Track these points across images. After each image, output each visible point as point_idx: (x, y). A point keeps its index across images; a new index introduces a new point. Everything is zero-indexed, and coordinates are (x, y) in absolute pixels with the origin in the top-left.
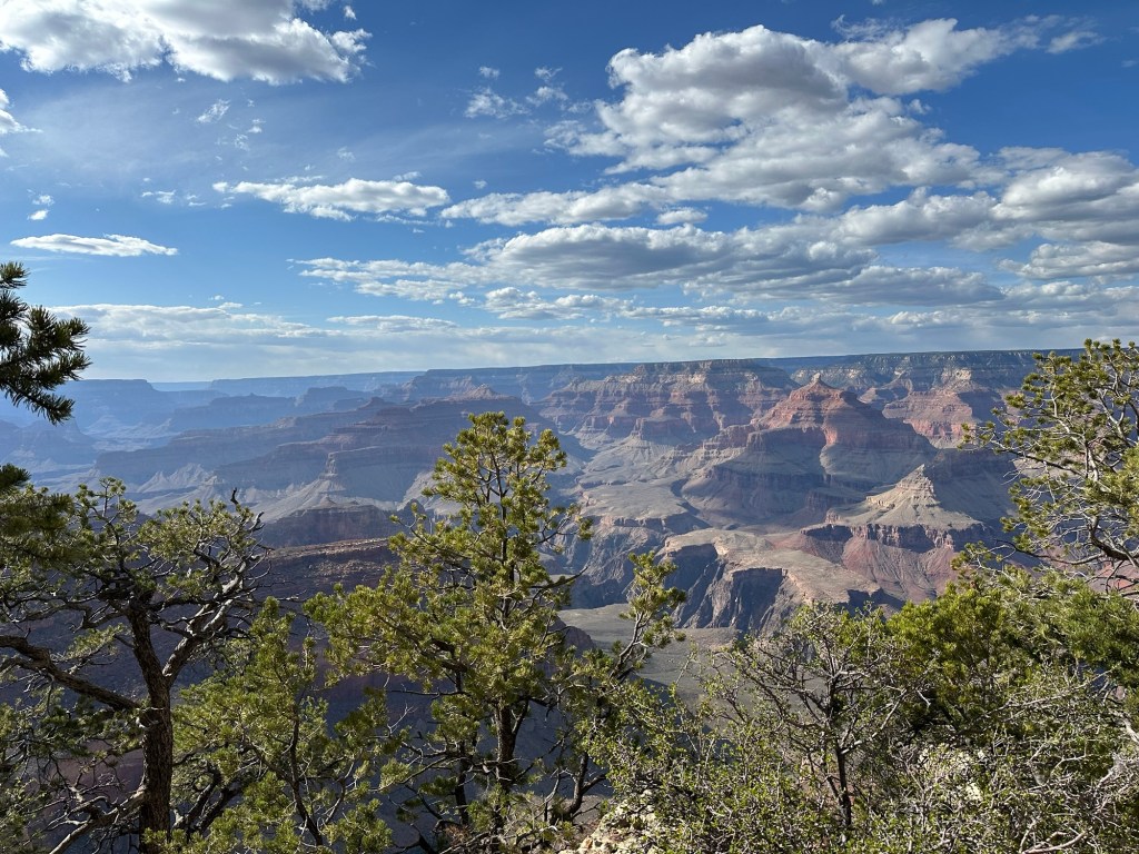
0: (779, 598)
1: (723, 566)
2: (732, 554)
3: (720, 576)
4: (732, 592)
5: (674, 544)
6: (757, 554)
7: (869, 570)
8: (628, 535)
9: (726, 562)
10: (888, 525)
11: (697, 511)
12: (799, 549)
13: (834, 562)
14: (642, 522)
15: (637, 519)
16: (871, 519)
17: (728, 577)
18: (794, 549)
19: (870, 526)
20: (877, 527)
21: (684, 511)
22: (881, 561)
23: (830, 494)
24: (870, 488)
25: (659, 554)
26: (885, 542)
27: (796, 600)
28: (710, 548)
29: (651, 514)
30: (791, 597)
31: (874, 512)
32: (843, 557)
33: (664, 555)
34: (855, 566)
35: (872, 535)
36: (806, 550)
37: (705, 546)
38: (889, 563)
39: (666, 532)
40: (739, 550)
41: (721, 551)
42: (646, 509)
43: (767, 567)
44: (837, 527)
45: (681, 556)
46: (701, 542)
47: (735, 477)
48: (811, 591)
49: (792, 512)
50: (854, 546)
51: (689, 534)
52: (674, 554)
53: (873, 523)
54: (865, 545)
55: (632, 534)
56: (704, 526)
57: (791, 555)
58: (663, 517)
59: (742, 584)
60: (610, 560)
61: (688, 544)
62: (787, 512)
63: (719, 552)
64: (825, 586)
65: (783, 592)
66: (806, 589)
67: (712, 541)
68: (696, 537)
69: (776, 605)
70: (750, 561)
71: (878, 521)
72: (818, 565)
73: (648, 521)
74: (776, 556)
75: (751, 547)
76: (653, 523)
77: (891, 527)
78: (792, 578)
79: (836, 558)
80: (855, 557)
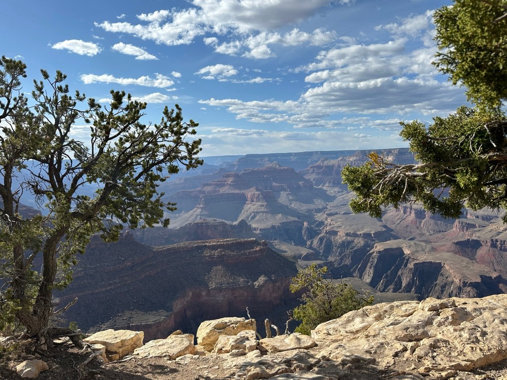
0: (440, 278)
1: (408, 260)
2: (413, 253)
3: (406, 265)
4: (413, 274)
5: (379, 247)
6: (427, 254)
7: (491, 264)
8: (353, 242)
9: (409, 258)
10: (503, 240)
11: (392, 230)
12: (451, 252)
13: (471, 259)
14: (361, 234)
15: (358, 233)
16: (493, 236)
17: (411, 265)
18: (448, 252)
19: (492, 240)
20: (497, 241)
21: (384, 229)
22: (499, 260)
23: (468, 222)
24: (491, 219)
25: (371, 252)
26: (501, 249)
27: (450, 279)
28: (400, 251)
29: (366, 230)
30: (447, 278)
31: (494, 233)
32: (476, 257)
33: (374, 252)
34: (483, 261)
35: (494, 244)
36: (456, 253)
37: (397, 249)
38: (503, 261)
39: (374, 241)
40: (417, 251)
41: (407, 252)
42: (363, 228)
43: (433, 261)
44: (473, 240)
45: (384, 255)
46: (395, 246)
47: (413, 212)
48: (459, 275)
49: (445, 231)
50: (482, 252)
51: (388, 242)
52: (380, 252)
53: (494, 239)
54: (489, 250)
55: (355, 241)
56: (396, 238)
57: (446, 255)
58: (372, 232)
59: (419, 270)
60: (343, 254)
61: (388, 247)
62: (443, 231)
63: (405, 252)
64: (466, 272)
65: (442, 275)
66: (455, 274)
67: (401, 246)
68: (392, 244)
69: (438, 282)
70: (423, 258)
71: (497, 237)
72: (462, 261)
73: (364, 234)
74: (438, 255)
75: (423, 250)
76: (367, 236)
77: (505, 241)
78: (447, 267)
79: (472, 258)
80: (483, 257)
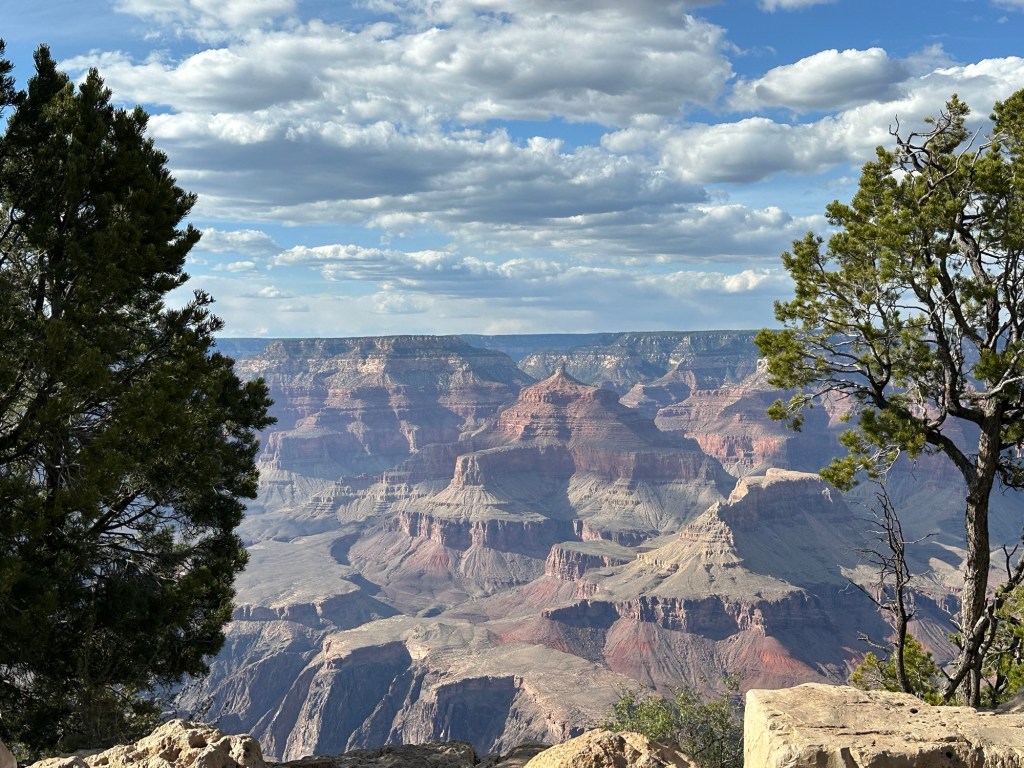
0: (510, 725)
1: (421, 678)
2: (434, 657)
3: (415, 697)
4: (435, 721)
5: (338, 645)
6: (474, 655)
7: (643, 670)
8: (257, 636)
9: (425, 671)
10: (669, 597)
11: (377, 589)
12: (539, 642)
13: (592, 660)
14: (282, 610)
15: (275, 606)
16: (644, 589)
17: (429, 696)
18: (532, 642)
19: (643, 600)
20: (655, 601)
21: (354, 588)
22: (661, 656)
23: (583, 551)
24: (640, 540)
25: (312, 664)
26: (666, 625)
27: (536, 726)
28: (398, 650)
29: (298, 596)
30: (529, 722)
31: (649, 578)
32: (606, 651)
33: (321, 665)
34: (623, 664)
35: (648, 615)
36: (551, 644)
37: (390, 646)
38: (673, 659)
39: (323, 627)
40: (447, 649)
41: (418, 652)
42: (289, 588)
43: (490, 674)
44: (596, 603)
45: (350, 669)
46: (383, 640)
47: (437, 529)
48: (560, 709)
49: (525, 583)
50: (621, 633)
51: (363, 628)
52: (338, 662)
53: (649, 595)
54: (637, 631)
55: (265, 633)
56: (388, 612)
57: (526, 653)
58: (319, 600)
59: (451, 705)
60: (225, 682)
61: (362, 644)
62: (518, 583)
63: (414, 656)
64: (580, 699)
65: (516, 715)
66: (550, 707)
67: (402, 638)
68: (374, 632)
69: (504, 737)
70: (465, 667)
71: (656, 591)
72: (569, 667)
73: (294, 609)
74: (504, 656)
75: (465, 644)
76: (301, 613)
77: (674, 600)
78: (529, 690)
79: (594, 654)
80: (623, 651)
